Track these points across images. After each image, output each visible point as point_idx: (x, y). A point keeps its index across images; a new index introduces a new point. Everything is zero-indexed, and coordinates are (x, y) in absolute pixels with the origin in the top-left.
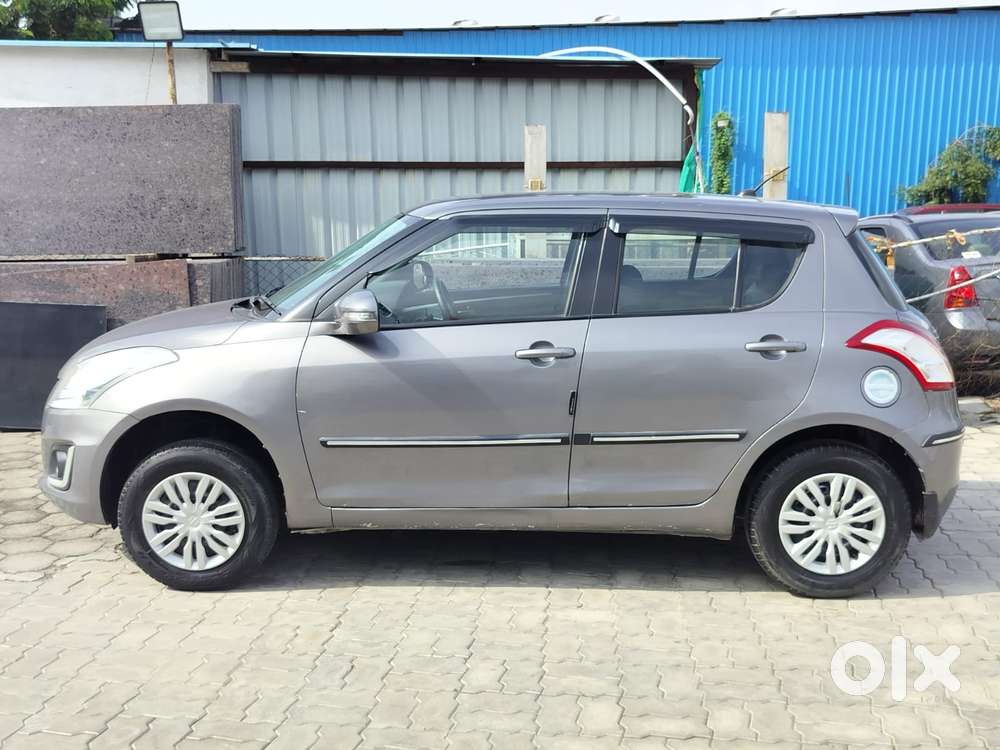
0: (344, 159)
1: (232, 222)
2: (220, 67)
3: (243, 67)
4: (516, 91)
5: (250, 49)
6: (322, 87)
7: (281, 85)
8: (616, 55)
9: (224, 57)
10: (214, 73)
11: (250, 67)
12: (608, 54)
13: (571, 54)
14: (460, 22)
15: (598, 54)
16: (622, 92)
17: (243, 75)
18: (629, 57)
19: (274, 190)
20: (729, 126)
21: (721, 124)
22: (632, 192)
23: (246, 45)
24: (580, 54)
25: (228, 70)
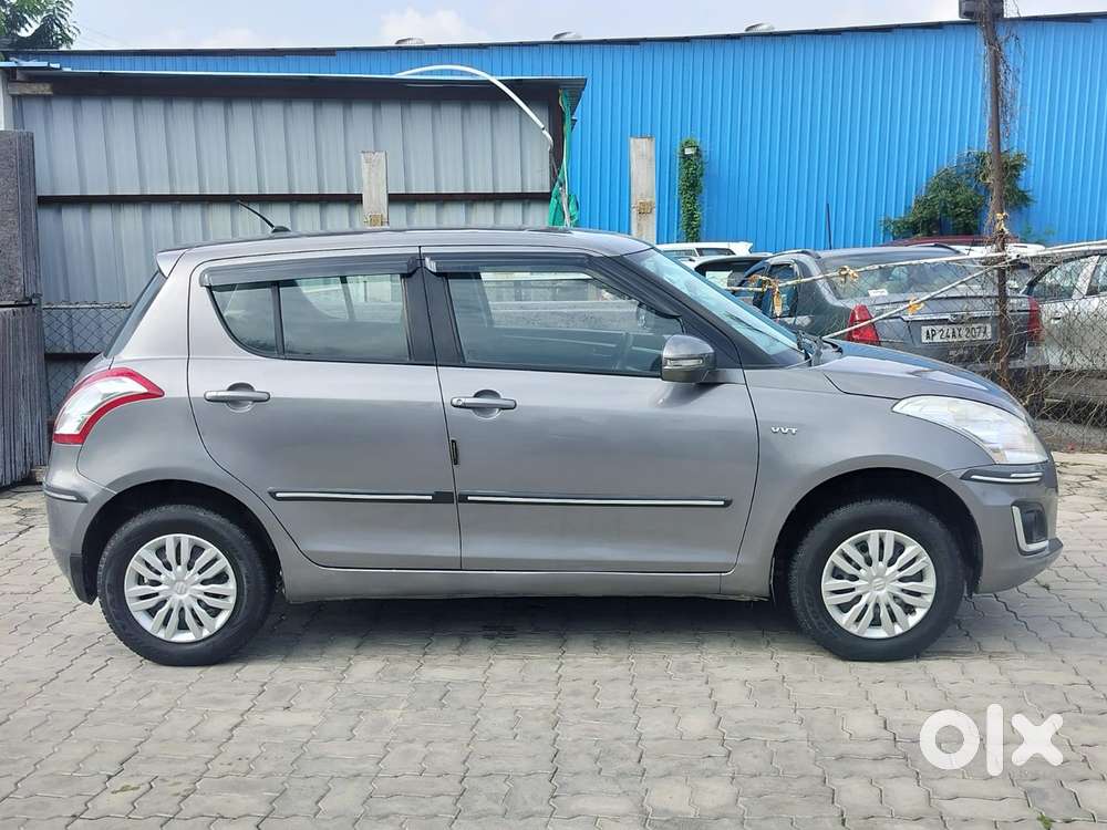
0: (167, 192)
1: (20, 266)
2: (18, 90)
3: (45, 89)
4: (362, 115)
5: (48, 68)
6: (139, 110)
7: (92, 110)
8: (472, 74)
9: (18, 78)
10: (13, 97)
11: (53, 89)
12: (462, 73)
13: (421, 74)
14: (403, 40)
15: (452, 72)
16: (480, 116)
17: (46, 98)
18: (484, 76)
19: (87, 227)
20: (697, 154)
21: (688, 151)
22: (497, 226)
23: (45, 64)
24: (431, 72)
25: (28, 92)
